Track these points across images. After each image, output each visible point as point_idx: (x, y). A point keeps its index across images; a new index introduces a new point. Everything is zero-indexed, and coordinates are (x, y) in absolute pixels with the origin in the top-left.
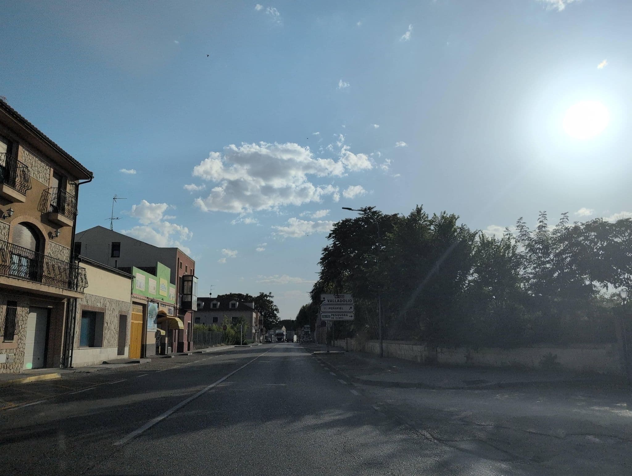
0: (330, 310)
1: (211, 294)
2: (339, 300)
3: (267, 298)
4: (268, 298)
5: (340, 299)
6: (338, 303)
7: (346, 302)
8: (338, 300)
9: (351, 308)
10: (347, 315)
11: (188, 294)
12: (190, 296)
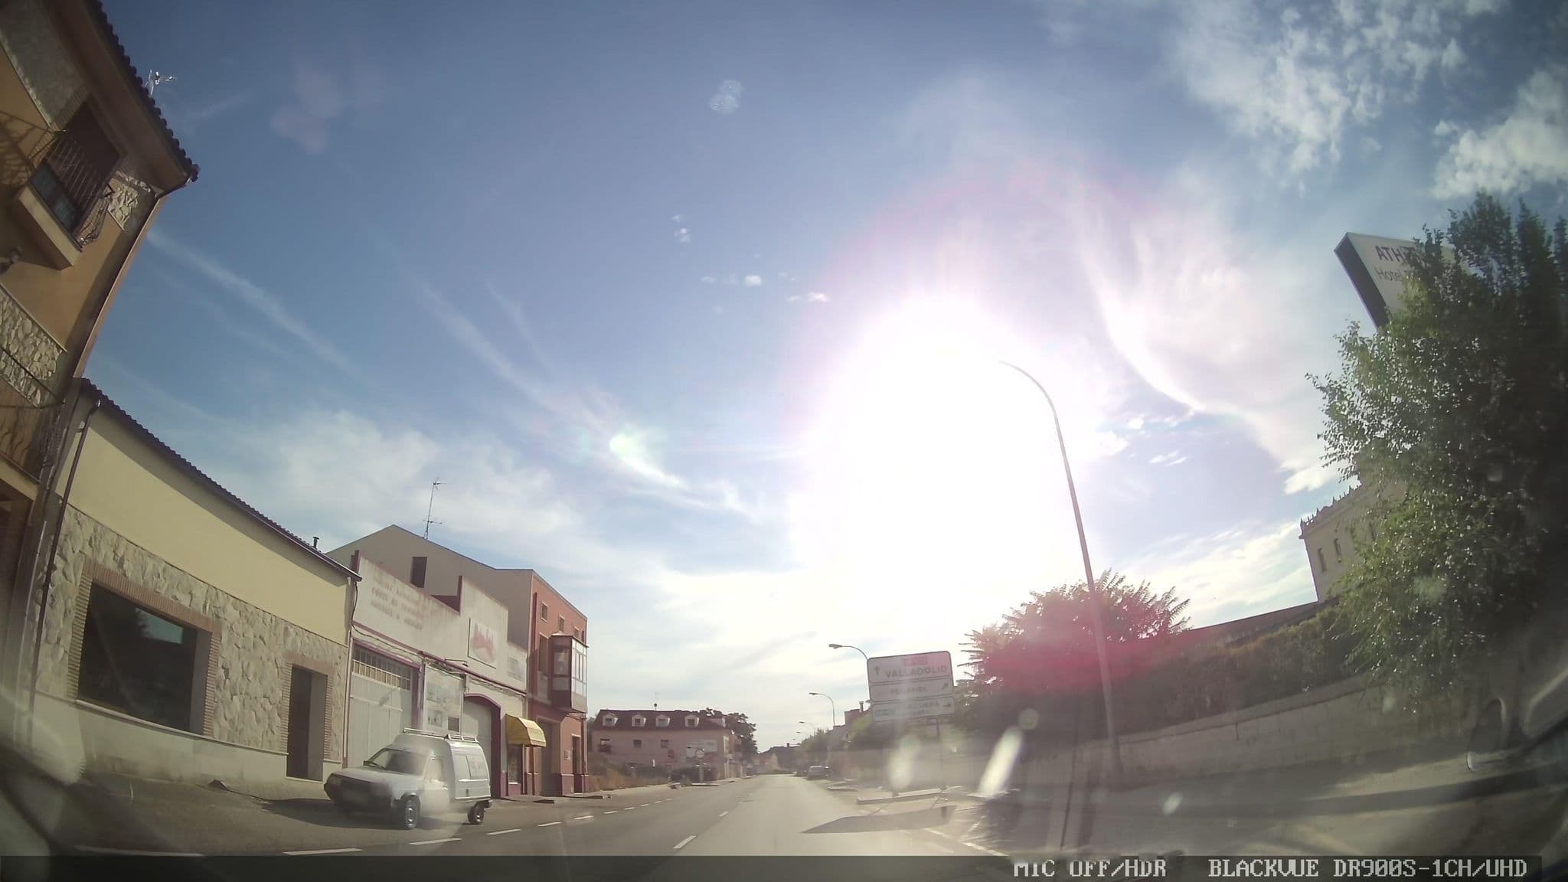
10: (937, 704)
11: (564, 676)
12: (567, 679)
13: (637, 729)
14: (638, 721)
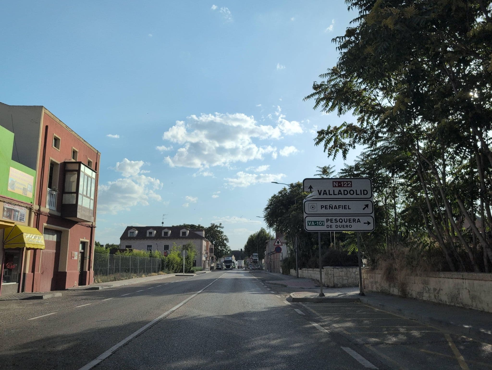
0: (324, 211)
1: (163, 223)
2: (342, 192)
3: (217, 228)
4: (219, 229)
5: (345, 189)
6: (340, 196)
7: (357, 194)
8: (340, 191)
9: (367, 206)
10: (359, 221)
11: (74, 193)
12: (75, 195)
13: (150, 238)
14: (151, 233)
